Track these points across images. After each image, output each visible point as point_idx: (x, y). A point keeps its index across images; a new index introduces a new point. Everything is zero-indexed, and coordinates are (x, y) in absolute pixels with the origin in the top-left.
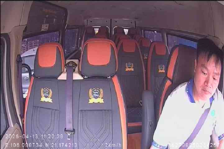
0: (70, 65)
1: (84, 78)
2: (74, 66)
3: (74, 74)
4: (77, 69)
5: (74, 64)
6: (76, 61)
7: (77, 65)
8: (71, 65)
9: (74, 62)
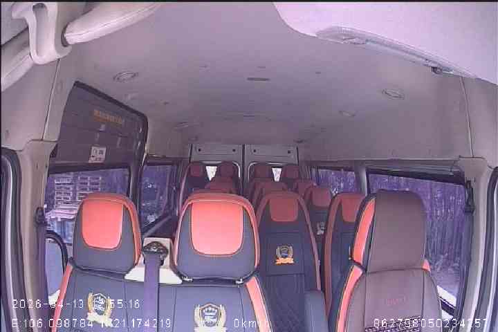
0: (152, 250)
1: (183, 281)
2: (161, 253)
3: (161, 270)
4: (167, 261)
5: (161, 248)
6: (166, 242)
7: (167, 252)
8: (155, 251)
9: (161, 245)
